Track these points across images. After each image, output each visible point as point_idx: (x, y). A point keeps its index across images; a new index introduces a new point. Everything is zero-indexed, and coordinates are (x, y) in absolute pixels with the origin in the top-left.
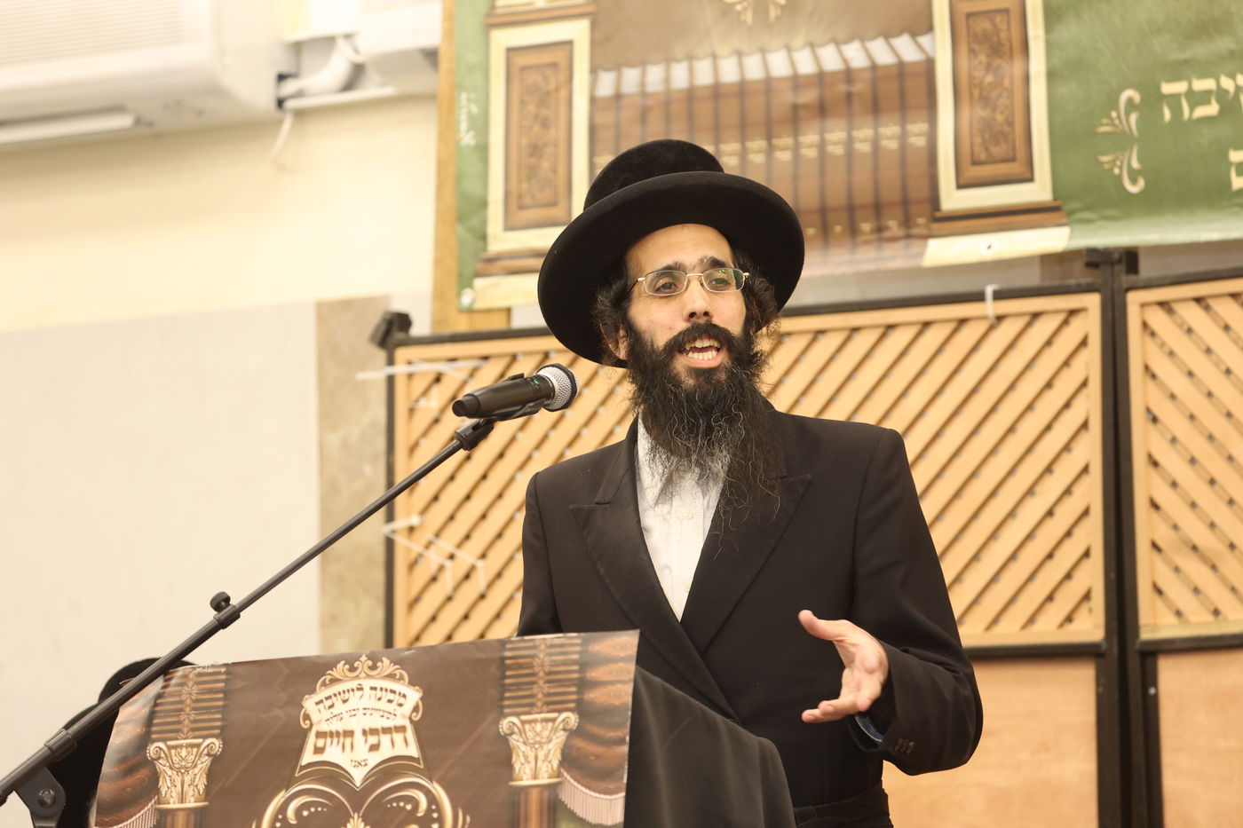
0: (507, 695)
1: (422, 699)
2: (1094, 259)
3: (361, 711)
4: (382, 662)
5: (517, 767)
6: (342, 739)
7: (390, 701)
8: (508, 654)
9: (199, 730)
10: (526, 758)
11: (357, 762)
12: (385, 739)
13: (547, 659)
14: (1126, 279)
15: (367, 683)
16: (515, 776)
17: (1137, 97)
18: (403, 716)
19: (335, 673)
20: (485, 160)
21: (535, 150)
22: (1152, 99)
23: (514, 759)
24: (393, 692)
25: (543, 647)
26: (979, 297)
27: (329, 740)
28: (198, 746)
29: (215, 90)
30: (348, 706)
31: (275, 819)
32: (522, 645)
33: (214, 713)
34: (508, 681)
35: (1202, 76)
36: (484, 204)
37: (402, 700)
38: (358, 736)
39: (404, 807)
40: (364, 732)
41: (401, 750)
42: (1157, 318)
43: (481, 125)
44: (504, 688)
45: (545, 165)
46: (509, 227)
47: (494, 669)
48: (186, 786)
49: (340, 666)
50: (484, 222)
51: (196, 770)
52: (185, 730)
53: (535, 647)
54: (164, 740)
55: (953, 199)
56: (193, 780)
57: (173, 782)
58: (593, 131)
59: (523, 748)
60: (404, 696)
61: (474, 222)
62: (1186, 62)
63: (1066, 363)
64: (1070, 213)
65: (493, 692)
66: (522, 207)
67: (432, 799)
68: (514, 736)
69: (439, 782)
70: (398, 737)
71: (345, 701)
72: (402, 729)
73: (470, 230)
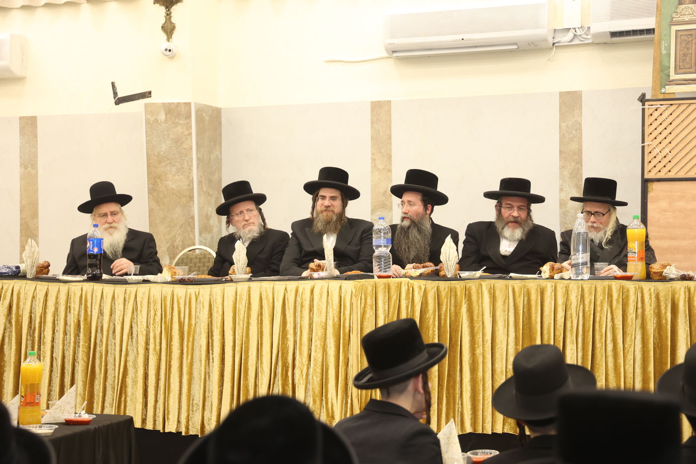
20: (669, 58)
21: (685, 55)
36: (670, 68)
43: (668, 48)
45: (688, 59)
46: (676, 73)
50: (669, 72)
61: (666, 72)
66: (680, 69)
73: (664, 74)
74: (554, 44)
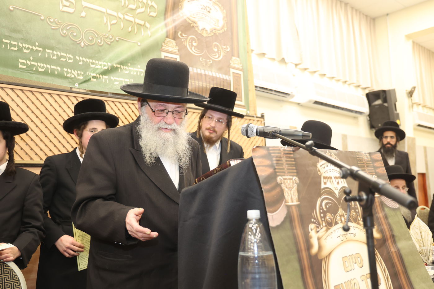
8: (357, 156)
9: (290, 173)
12: (340, 180)
31: (320, 209)
34: (359, 165)
35: (14, 41)
40: (334, 178)
51: (294, 189)
56: (294, 193)
57: (288, 194)
62: (10, 36)
71: (327, 166)
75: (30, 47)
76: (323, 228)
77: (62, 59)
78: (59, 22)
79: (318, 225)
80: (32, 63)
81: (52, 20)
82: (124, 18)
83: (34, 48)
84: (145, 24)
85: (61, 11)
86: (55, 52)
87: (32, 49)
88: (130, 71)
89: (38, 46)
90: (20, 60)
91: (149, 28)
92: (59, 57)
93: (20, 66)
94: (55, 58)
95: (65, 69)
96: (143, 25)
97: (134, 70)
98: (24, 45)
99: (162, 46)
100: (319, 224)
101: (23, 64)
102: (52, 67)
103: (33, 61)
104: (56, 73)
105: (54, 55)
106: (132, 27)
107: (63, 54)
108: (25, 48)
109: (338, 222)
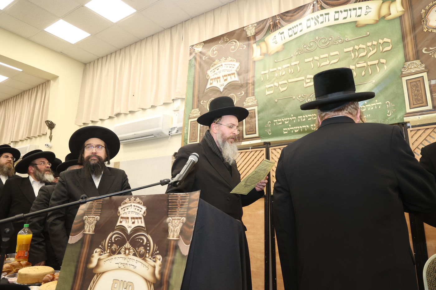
0: (169, 211)
1: (146, 210)
2: (265, 143)
3: (131, 212)
4: (137, 198)
5: (169, 233)
6: (126, 219)
7: (138, 210)
8: (169, 198)
9: (95, 214)
10: (172, 230)
11: (129, 226)
12: (136, 220)
13: (180, 201)
14: (269, 146)
15: (133, 204)
16: (169, 236)
17: (270, 122)
18: (141, 214)
19: (126, 201)
20: (188, 135)
21: (193, 133)
22: (272, 122)
23: (169, 230)
24: (139, 207)
25: (179, 197)
26: (249, 149)
27: (123, 219)
28: (94, 218)
29: (162, 133)
30: (128, 210)
31: (109, 240)
32: (174, 196)
33: (99, 210)
34: (170, 206)
35: (279, 119)
36: (187, 140)
37: (141, 210)
38: (130, 218)
39: (140, 241)
40: (131, 218)
41: (140, 224)
42: (273, 151)
43: (187, 130)
44: (168, 209)
47: (166, 203)
48: (90, 228)
49: (127, 199)
50: (187, 142)
51: (93, 224)
52: (92, 213)
53: (177, 197)
54: (87, 215)
55: (245, 136)
56: (92, 227)
57: (88, 226)
58: (200, 130)
59: (171, 227)
60: (142, 209)
61: (186, 142)
62: (277, 117)
63: (261, 157)
64: (261, 138)
65: (165, 209)
66: (191, 140)
67: (148, 240)
68: (170, 223)
69: (150, 235)
70: (140, 220)
71: (127, 209)
72: (140, 218)
73: (185, 143)
74: (169, 135)
75: (289, 119)
76: (106, 253)
77: (309, 119)
78: (304, 96)
79: (103, 250)
80: (291, 128)
81: (300, 97)
82: (356, 67)
83: (291, 119)
84: (379, 61)
85: (305, 88)
86: (304, 117)
87: (290, 119)
88: (367, 108)
89: (293, 117)
90: (284, 129)
91: (385, 63)
92: (307, 119)
93: (285, 133)
94: (304, 120)
95: (312, 125)
96: (378, 64)
97: (371, 106)
98: (285, 119)
99: (402, 72)
100: (105, 251)
101: (285, 131)
102: (303, 127)
103: (291, 127)
104: (306, 130)
105: (303, 118)
106: (365, 71)
107: (309, 116)
108: (286, 121)
109: (121, 253)
